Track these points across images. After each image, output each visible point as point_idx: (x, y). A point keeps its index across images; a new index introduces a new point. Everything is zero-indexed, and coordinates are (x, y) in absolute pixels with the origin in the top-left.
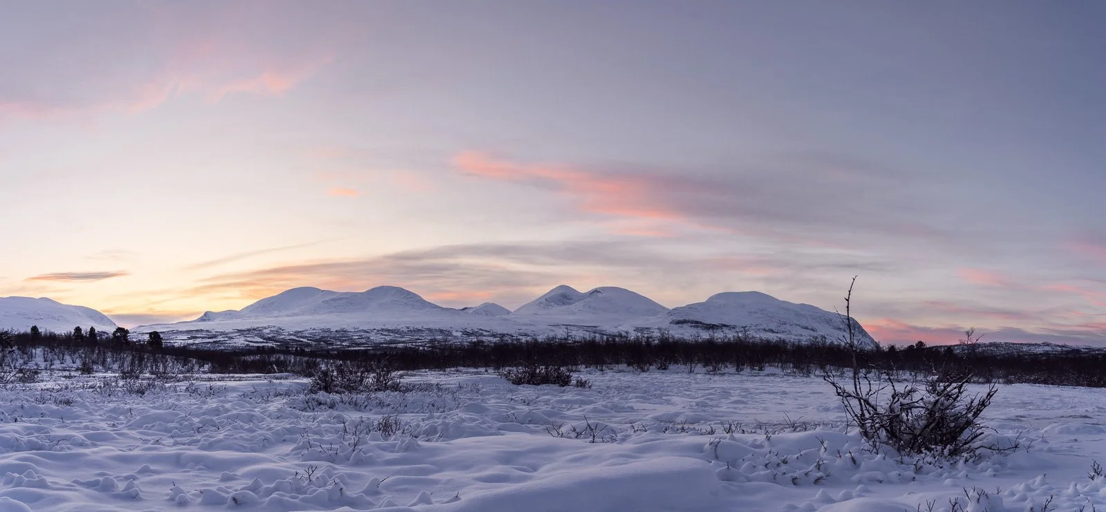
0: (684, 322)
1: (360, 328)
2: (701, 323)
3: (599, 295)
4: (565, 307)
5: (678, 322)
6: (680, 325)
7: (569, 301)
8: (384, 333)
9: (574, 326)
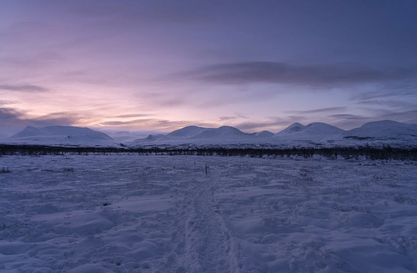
0: (350, 137)
1: (223, 144)
2: (357, 137)
3: (312, 126)
4: (297, 132)
5: (346, 138)
6: (348, 139)
7: (299, 130)
8: (232, 146)
9: (302, 141)
